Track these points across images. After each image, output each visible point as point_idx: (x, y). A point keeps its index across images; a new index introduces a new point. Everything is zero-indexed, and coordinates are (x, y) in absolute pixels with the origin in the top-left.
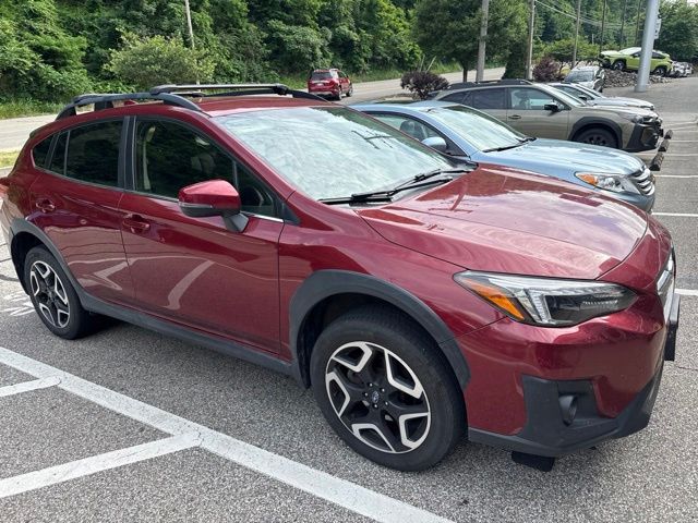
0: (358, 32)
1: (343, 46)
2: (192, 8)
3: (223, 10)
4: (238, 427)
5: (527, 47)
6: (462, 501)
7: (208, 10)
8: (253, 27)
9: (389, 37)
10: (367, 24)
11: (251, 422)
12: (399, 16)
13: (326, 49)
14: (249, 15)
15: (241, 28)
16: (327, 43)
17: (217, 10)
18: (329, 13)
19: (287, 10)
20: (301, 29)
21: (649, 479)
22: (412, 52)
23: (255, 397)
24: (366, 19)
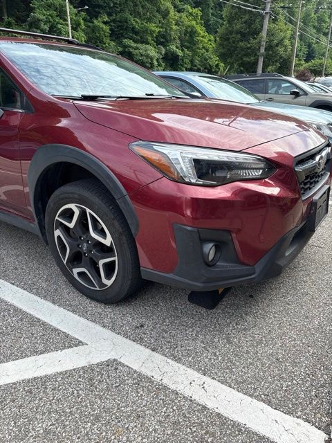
0: (182, 50)
1: (171, 59)
2: (73, 28)
3: (93, 31)
4: (5, 271)
5: (291, 62)
6: (139, 325)
7: (83, 30)
8: (113, 43)
9: (202, 54)
10: (188, 44)
11: (16, 269)
12: (210, 40)
13: (160, 61)
14: (111, 35)
15: (105, 44)
16: (161, 57)
17: (89, 30)
18: (164, 37)
19: (136, 33)
20: (144, 46)
21: (285, 319)
22: (217, 66)
23: (26, 255)
24: (188, 42)
